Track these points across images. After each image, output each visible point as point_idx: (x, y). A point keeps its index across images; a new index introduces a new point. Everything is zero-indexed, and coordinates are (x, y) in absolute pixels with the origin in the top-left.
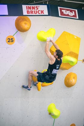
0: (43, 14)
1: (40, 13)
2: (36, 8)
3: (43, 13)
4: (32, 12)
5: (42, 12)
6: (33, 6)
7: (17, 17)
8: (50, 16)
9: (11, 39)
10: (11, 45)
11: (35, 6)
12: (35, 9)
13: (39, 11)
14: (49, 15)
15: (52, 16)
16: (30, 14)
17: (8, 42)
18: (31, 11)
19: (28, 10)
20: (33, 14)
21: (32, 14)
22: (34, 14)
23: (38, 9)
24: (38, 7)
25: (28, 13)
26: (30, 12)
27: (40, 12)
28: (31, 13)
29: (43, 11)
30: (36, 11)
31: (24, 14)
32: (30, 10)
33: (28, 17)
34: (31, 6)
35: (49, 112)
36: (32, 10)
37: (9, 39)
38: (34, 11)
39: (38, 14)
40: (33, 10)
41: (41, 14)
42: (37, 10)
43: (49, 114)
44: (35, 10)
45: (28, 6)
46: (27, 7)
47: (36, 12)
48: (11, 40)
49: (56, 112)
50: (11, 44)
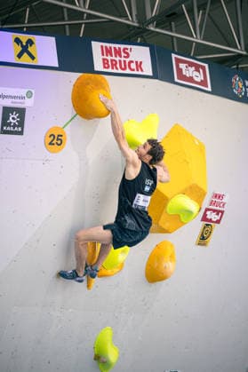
0: (140, 73)
1: (133, 70)
2: (123, 54)
3: (142, 70)
4: (114, 64)
5: (139, 65)
6: (117, 46)
7: (79, 75)
8: (157, 78)
9: (59, 136)
10: (54, 155)
11: (122, 46)
12: (121, 56)
13: (132, 62)
14: (155, 76)
15: (161, 80)
16: (110, 70)
17: (50, 144)
18: (112, 61)
19: (105, 57)
20: (117, 69)
21: (115, 71)
23: (128, 57)
24: (128, 51)
25: (105, 67)
26: (110, 64)
27: (133, 66)
28: (113, 68)
29: (141, 63)
30: (125, 61)
31: (96, 69)
32: (109, 58)
33: (106, 77)
34: (113, 45)
35: (97, 352)
36: (114, 58)
37: (52, 137)
38: (120, 61)
39: (128, 71)
40: (118, 59)
41: (135, 72)
42: (127, 60)
43: (95, 359)
44: (122, 59)
45: (104, 44)
46: (102, 47)
47: (123, 66)
48: (58, 139)
49: (113, 355)
50: (54, 152)
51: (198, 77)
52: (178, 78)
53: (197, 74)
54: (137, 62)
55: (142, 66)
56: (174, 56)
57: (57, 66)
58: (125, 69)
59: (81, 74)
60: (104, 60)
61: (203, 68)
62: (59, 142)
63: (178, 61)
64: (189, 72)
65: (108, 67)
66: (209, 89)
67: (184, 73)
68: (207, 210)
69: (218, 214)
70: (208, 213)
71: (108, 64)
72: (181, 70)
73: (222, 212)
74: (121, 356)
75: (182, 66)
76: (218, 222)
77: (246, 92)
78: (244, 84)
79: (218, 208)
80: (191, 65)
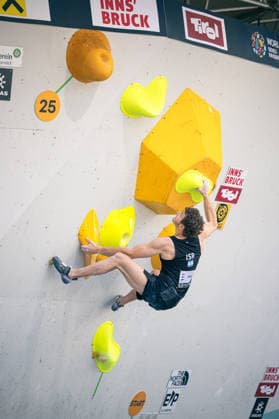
0: (145, 29)
1: (138, 25)
2: (126, 7)
4: (115, 18)
5: (144, 20)
7: (74, 31)
8: (165, 35)
9: (51, 101)
10: (46, 123)
12: (123, 9)
13: (135, 16)
14: (162, 33)
15: (170, 37)
16: (110, 25)
17: (41, 111)
18: (113, 14)
19: (105, 10)
20: (119, 24)
22: (122, 27)
23: (131, 10)
24: (132, 3)
25: (104, 22)
26: (110, 17)
27: (138, 21)
28: (114, 23)
29: (146, 17)
30: (128, 16)
31: (95, 24)
32: (110, 11)
33: (107, 34)
35: (95, 350)
36: (115, 11)
37: (43, 104)
38: (122, 15)
39: (131, 27)
40: (119, 12)
41: (140, 28)
42: (131, 14)
43: (93, 357)
44: (125, 13)
48: (50, 106)
49: (113, 352)
50: (47, 120)
51: (213, 34)
52: (190, 36)
53: (211, 30)
54: (141, 16)
55: (148, 21)
56: (184, 9)
57: (49, 19)
58: (128, 24)
59: (76, 30)
60: (103, 13)
61: (219, 23)
62: (52, 109)
63: (190, 15)
64: (202, 28)
65: (108, 22)
66: (225, 48)
67: (196, 30)
68: (222, 187)
69: (234, 193)
70: (224, 191)
71: (108, 17)
72: (193, 25)
73: (240, 190)
74: (123, 354)
75: (194, 21)
76: (235, 201)
77: (267, 52)
78: (266, 42)
79: (235, 186)
80: (204, 19)
